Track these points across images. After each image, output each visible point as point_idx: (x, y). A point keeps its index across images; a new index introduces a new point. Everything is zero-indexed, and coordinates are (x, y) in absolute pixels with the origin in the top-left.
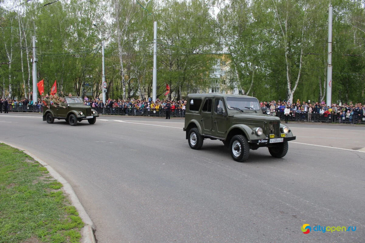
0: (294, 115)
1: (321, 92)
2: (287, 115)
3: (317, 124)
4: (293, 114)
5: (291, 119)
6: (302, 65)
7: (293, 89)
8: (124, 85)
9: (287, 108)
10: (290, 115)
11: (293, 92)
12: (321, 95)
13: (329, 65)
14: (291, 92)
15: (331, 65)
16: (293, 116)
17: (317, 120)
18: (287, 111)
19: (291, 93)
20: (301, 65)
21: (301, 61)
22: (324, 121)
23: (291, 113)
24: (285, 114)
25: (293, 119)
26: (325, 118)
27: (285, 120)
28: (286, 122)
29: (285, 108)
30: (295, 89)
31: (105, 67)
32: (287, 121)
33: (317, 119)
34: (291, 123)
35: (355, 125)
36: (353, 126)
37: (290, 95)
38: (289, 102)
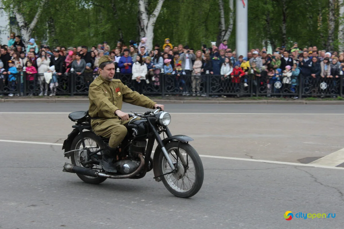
0: (158, 80)
1: (223, 21)
2: (140, 82)
3: (216, 103)
4: (153, 79)
5: (149, 91)
7: (154, 13)
10: (148, 82)
11: (153, 20)
12: (224, 28)
14: (149, 20)
16: (155, 84)
17: (214, 92)
18: (139, 72)
19: (149, 24)
22: (233, 93)
23: (149, 76)
24: (133, 78)
25: (156, 91)
26: (235, 84)
29: (133, 62)
30: (157, 12)
33: (214, 89)
35: (304, 101)
36: (300, 103)
37: (147, 27)
38: (143, 45)
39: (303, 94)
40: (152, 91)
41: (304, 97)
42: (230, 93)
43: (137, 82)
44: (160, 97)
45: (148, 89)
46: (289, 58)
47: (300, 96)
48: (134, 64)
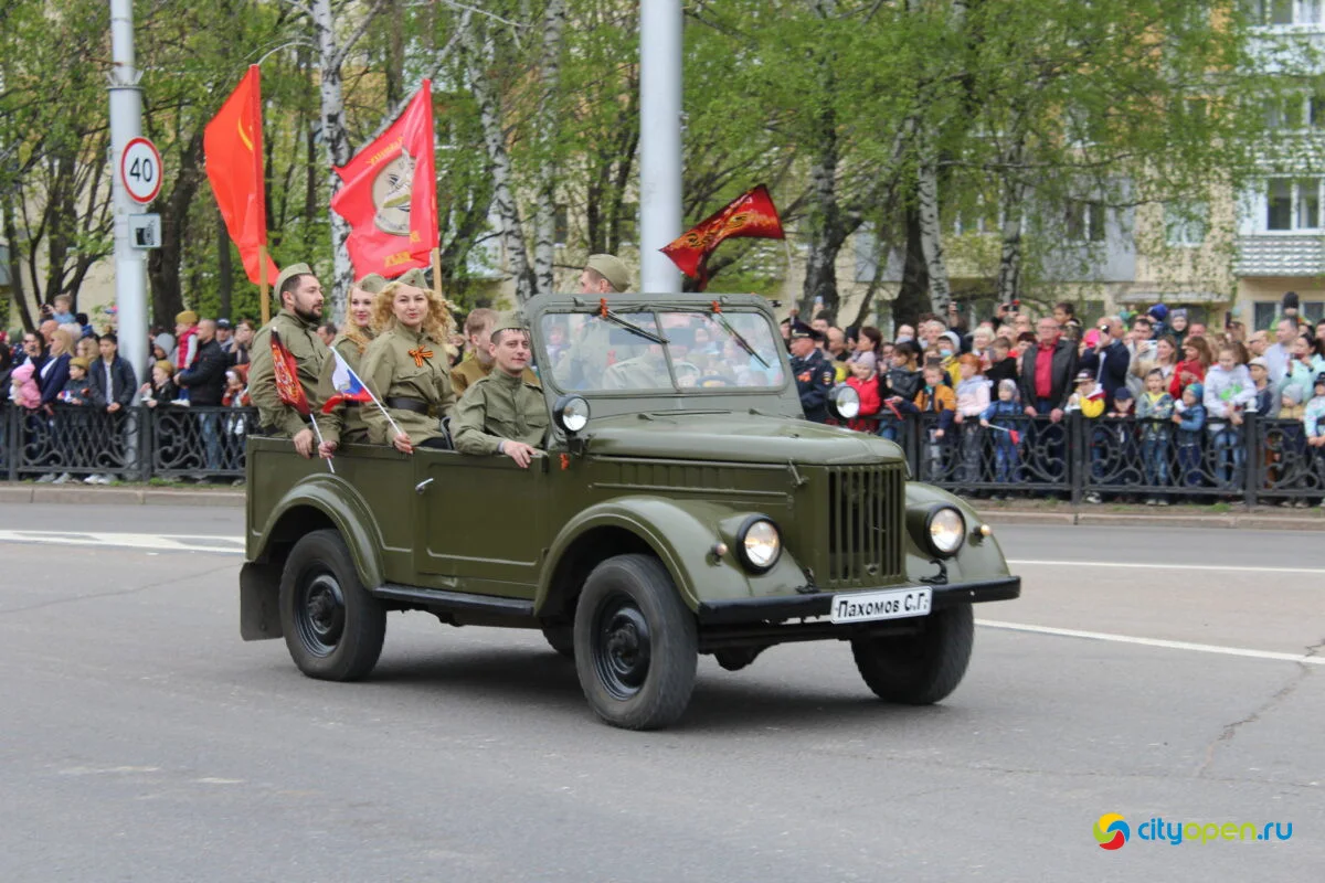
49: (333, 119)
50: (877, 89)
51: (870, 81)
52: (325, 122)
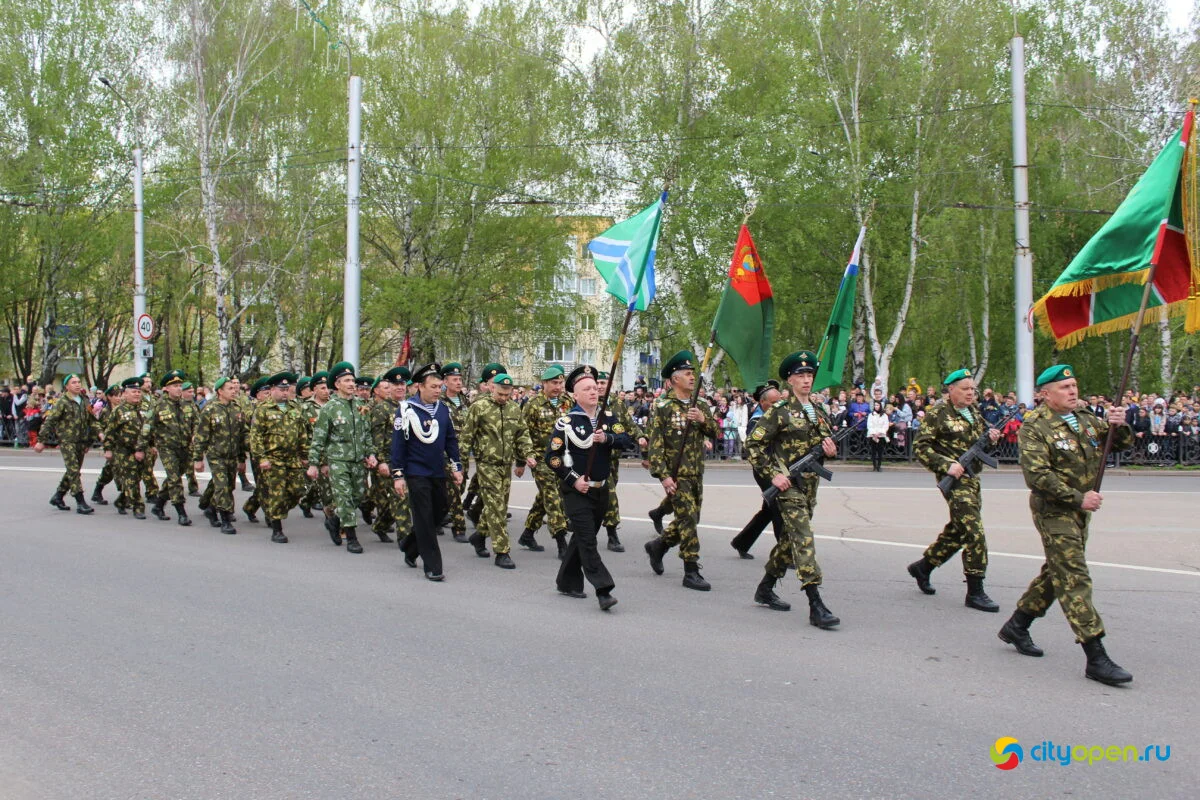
0: (902, 438)
1: (973, 353)
2: (878, 441)
4: (896, 436)
5: (890, 456)
6: (918, 252)
7: (891, 341)
8: (221, 328)
9: (878, 412)
10: (888, 440)
11: (889, 351)
12: (975, 364)
13: (1021, 251)
14: (882, 351)
15: (1027, 250)
16: (900, 444)
18: (877, 426)
19: (883, 357)
20: (914, 250)
21: (914, 235)
23: (891, 431)
24: (869, 435)
25: (899, 455)
26: (1008, 444)
27: (873, 460)
28: (874, 464)
29: (868, 411)
30: (894, 340)
31: (145, 254)
32: (880, 464)
34: (896, 470)
35: (1124, 470)
36: (1120, 474)
37: (880, 361)
38: (878, 387)
39: (1122, 461)
40: (894, 453)
41: (1122, 464)
42: (1005, 458)
43: (874, 442)
44: (907, 463)
45: (889, 452)
46: (1098, 407)
47: (1118, 463)
48: (870, 415)
49: (221, 309)
50: (429, 303)
51: (426, 300)
52: (217, 310)
